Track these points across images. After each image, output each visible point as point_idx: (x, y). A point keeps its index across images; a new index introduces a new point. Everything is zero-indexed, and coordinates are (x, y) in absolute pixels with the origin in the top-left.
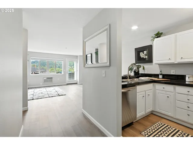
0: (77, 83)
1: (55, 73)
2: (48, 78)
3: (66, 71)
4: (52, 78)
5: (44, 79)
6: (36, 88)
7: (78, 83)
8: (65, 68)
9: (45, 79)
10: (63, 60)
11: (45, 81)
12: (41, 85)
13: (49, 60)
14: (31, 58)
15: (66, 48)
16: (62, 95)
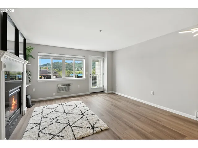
0: (103, 91)
1: (74, 78)
2: (64, 85)
3: (89, 75)
4: (70, 85)
5: (59, 86)
6: (46, 101)
7: (106, 92)
8: (87, 70)
9: (60, 86)
10: (84, 57)
11: (60, 89)
12: (54, 96)
13: (65, 58)
14: (39, 54)
15: (100, 31)
16: (101, 129)
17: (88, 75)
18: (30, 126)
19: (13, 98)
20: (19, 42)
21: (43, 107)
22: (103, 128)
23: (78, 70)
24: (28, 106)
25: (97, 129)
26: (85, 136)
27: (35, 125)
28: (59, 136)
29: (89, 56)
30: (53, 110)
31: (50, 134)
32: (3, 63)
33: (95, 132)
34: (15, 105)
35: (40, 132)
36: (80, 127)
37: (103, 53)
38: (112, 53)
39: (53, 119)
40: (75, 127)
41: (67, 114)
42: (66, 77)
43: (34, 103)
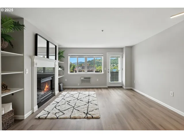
0: (122, 87)
1: (94, 73)
2: (86, 78)
4: (90, 78)
5: (81, 78)
6: (72, 89)
7: (124, 87)
8: (105, 66)
9: (83, 78)
10: (102, 55)
11: (82, 81)
12: (79, 86)
13: (87, 56)
14: (69, 54)
15: (102, 31)
16: (92, 117)
17: (106, 70)
18: (54, 102)
19: (46, 84)
20: (49, 47)
21: (68, 92)
22: (94, 116)
23: (114, 66)
24: (60, 90)
25: (89, 116)
26: (77, 118)
27: (56, 103)
28: (62, 112)
29: (107, 53)
30: (72, 95)
31: (59, 110)
32: (35, 62)
33: (86, 117)
34: (47, 88)
35: (55, 107)
36: (79, 111)
37: (121, 49)
38: (131, 48)
39: (67, 101)
40: (76, 109)
41: (78, 100)
42: (88, 71)
43: (64, 89)
